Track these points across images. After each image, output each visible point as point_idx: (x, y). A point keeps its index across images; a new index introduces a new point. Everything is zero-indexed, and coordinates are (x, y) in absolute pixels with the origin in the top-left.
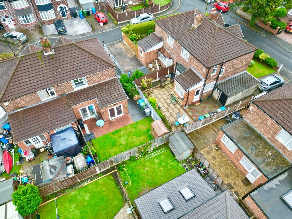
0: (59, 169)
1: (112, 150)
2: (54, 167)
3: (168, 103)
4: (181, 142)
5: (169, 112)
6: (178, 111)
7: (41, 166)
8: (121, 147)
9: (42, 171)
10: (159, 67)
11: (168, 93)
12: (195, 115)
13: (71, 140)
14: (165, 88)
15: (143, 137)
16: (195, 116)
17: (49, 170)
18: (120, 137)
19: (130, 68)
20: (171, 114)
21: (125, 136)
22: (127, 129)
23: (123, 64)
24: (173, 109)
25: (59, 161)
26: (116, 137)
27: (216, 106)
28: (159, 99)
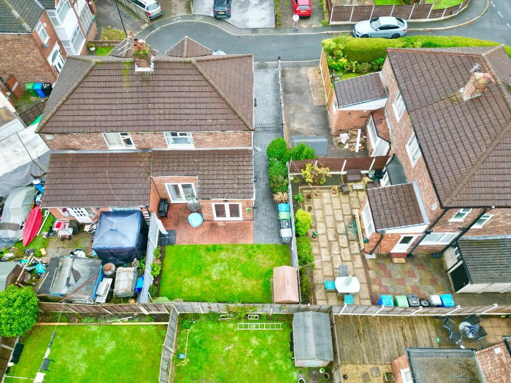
0: (83, 282)
1: (189, 281)
2: (76, 275)
3: (339, 231)
4: (311, 336)
5: (330, 251)
6: (348, 258)
7: (60, 264)
8: (207, 282)
9: (58, 274)
10: (360, 145)
11: (349, 210)
12: (381, 281)
13: (124, 237)
14: (349, 197)
15: (254, 282)
16: (380, 285)
17: (67, 277)
18: (215, 262)
19: (304, 127)
20: (332, 259)
21: (225, 264)
22: (233, 251)
23: (294, 113)
24: (343, 250)
25: (90, 267)
26: (209, 258)
27: (439, 283)
28: (324, 217)
